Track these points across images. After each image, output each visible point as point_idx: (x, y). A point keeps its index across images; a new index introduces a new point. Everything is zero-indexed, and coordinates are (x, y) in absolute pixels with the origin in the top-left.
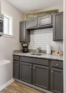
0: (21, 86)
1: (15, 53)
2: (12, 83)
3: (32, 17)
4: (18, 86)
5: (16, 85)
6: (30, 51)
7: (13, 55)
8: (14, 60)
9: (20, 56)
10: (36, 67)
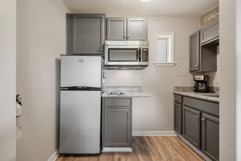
0: (183, 146)
1: (178, 91)
2: (171, 137)
3: (214, 17)
4: (179, 144)
5: (176, 141)
6: (215, 90)
7: (175, 94)
8: (175, 102)
9: (183, 96)
10: (206, 119)
